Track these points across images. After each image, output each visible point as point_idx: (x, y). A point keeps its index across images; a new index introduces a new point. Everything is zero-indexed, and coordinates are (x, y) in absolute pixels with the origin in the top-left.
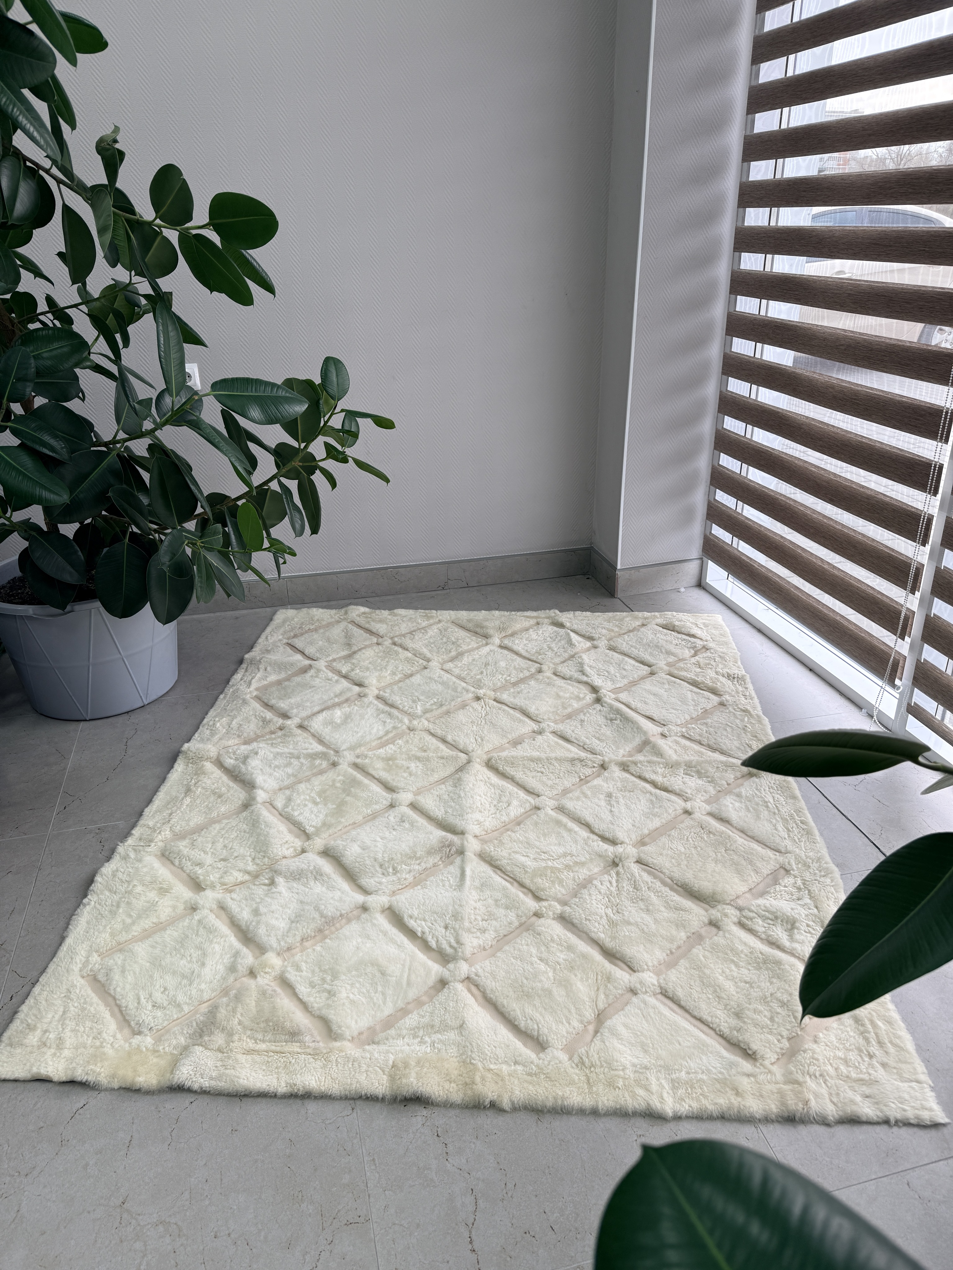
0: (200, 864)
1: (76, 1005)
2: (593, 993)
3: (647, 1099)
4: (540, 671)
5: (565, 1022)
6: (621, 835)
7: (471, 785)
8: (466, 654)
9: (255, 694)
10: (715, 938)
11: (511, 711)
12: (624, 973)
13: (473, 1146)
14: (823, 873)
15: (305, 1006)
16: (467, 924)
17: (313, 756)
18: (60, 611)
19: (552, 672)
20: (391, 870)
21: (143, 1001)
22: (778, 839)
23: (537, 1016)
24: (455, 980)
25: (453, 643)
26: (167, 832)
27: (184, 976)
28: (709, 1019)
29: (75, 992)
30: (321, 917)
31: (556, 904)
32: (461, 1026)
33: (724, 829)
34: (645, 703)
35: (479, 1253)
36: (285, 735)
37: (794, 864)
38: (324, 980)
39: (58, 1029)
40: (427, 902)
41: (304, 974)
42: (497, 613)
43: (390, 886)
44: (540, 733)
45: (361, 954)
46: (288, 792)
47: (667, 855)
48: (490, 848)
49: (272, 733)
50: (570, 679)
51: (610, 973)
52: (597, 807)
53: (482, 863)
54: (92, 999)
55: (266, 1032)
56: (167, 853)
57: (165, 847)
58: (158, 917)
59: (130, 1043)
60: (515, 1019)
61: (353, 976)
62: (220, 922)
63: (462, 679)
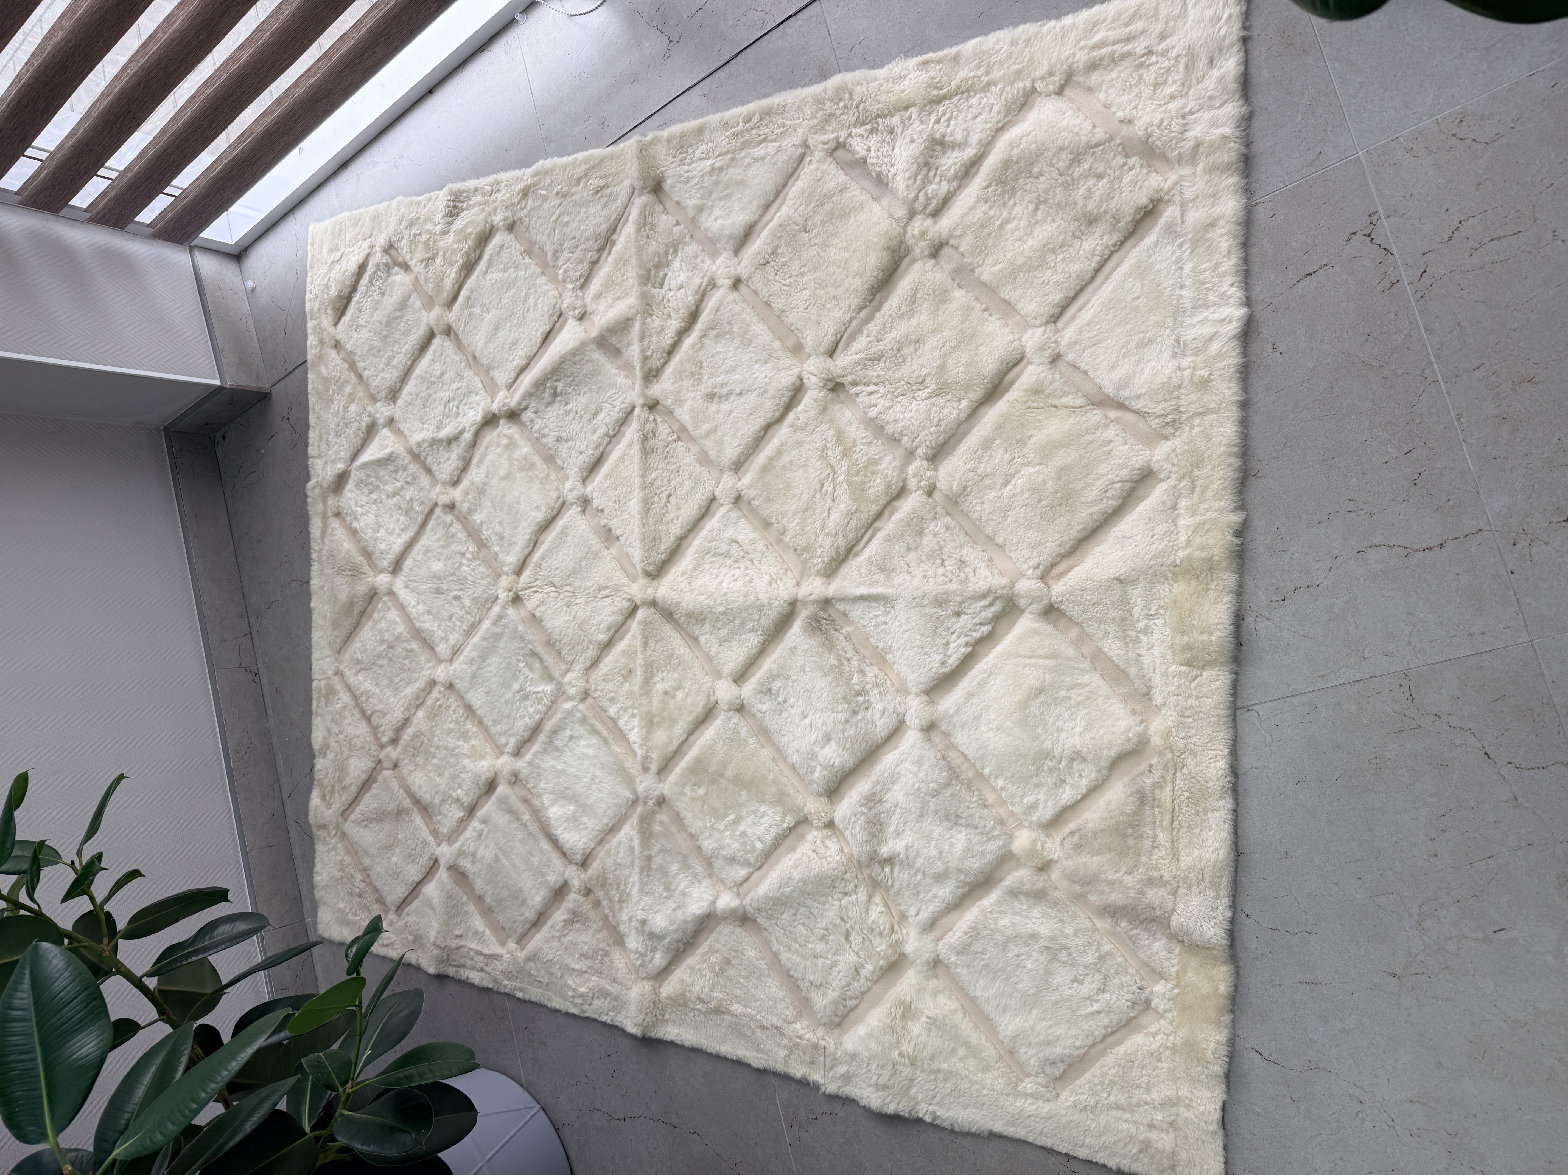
0: (856, 969)
1: (1105, 1095)
2: (1060, 412)
3: (1226, 339)
4: (450, 507)
5: (1109, 448)
6: (786, 379)
7: (702, 598)
8: (417, 625)
9: (512, 945)
10: (961, 249)
11: (543, 547)
12: (1028, 371)
13: (1297, 555)
14: (847, 95)
15: (1094, 789)
16: (954, 586)
17: (646, 836)
19: (451, 489)
20: (861, 699)
21: (1096, 1007)
22: (782, 158)
23: (1100, 484)
24: (1045, 595)
25: (390, 647)
26: (798, 1026)
27: (1054, 960)
28: (1097, 259)
29: (1086, 1100)
30: (949, 784)
31: (911, 467)
32: (1121, 581)
33: (766, 232)
34: (514, 343)
35: (1444, 538)
36: (603, 886)
37: (827, 137)
38: (1051, 770)
39: (1146, 1111)
40: (916, 643)
41: (1041, 797)
42: (315, 582)
43: (890, 697)
44: (585, 502)
45: (1009, 724)
46: (718, 863)
47: (819, 315)
48: (818, 563)
49: (597, 905)
50: (466, 460)
51: (1026, 390)
52: (733, 415)
53: (843, 572)
54: (1095, 1076)
55: (1141, 836)
56: (836, 1020)
57: (825, 1024)
58: (954, 1012)
59: (1166, 1011)
60: (1106, 512)
61: (1046, 731)
62: (959, 924)
63: (474, 627)
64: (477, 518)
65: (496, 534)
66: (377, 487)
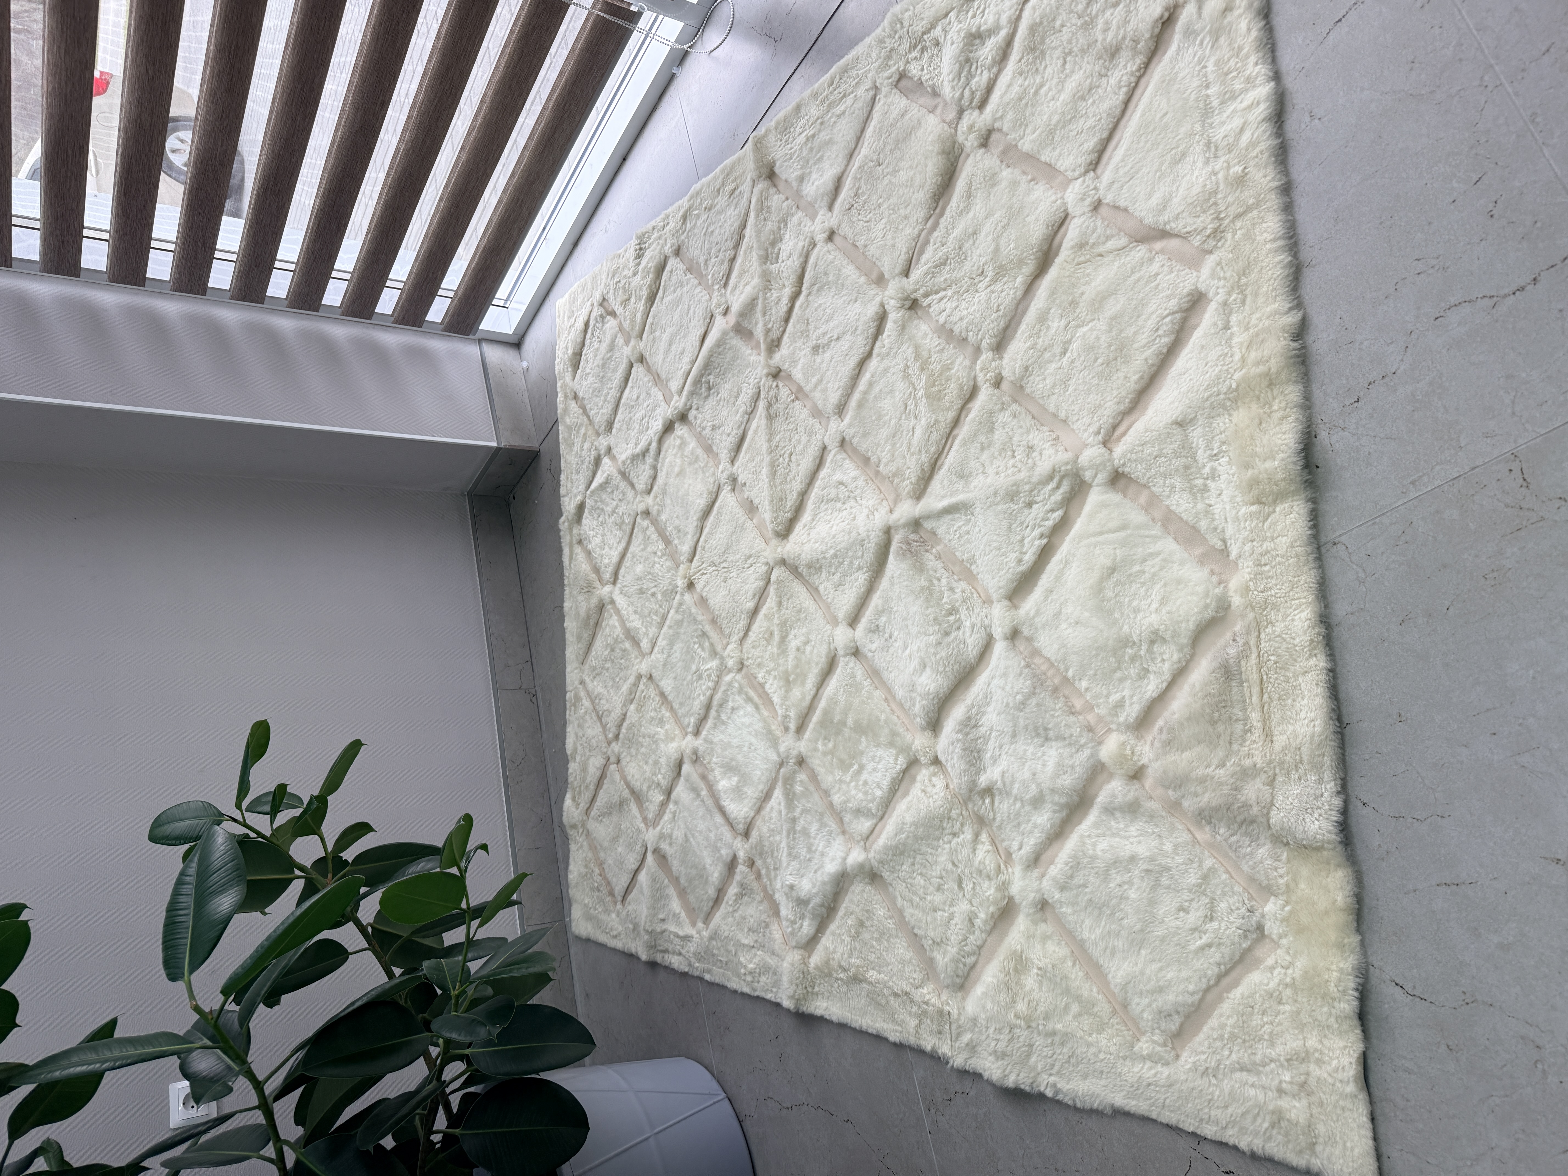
0: (970, 920)
1: (1227, 1053)
2: (1105, 260)
3: (1254, 127)
4: (647, 513)
5: (1156, 282)
6: (872, 311)
7: (817, 546)
8: (628, 625)
9: (700, 925)
10: (1005, 129)
11: (706, 531)
12: (1072, 226)
13: (1366, 343)
15: (1179, 674)
16: (1022, 476)
17: (790, 798)
19: (647, 497)
20: (951, 618)
21: (1205, 939)
22: (859, 105)
23: (1151, 324)
24: (1109, 460)
25: (613, 650)
26: (925, 991)
27: (1156, 885)
28: (1124, 91)
29: (1205, 1061)
30: (1034, 694)
31: (979, 362)
32: (1181, 424)
33: (850, 180)
34: (682, 353)
35: (1537, 271)
36: (761, 854)
37: (890, 71)
38: (1133, 659)
39: (1272, 1071)
40: (995, 544)
41: (1126, 693)
42: (567, 605)
43: (977, 611)
44: (733, 480)
45: (1086, 614)
46: (847, 818)
47: (893, 238)
48: (907, 486)
49: (759, 876)
50: (655, 468)
51: (1073, 247)
52: (834, 360)
53: (929, 490)
55: (1230, 718)
56: (958, 980)
57: (948, 987)
58: (1063, 960)
59: (1280, 937)
60: (1160, 353)
61: (1123, 614)
62: (1059, 856)
63: (664, 618)
64: (663, 517)
65: (676, 528)
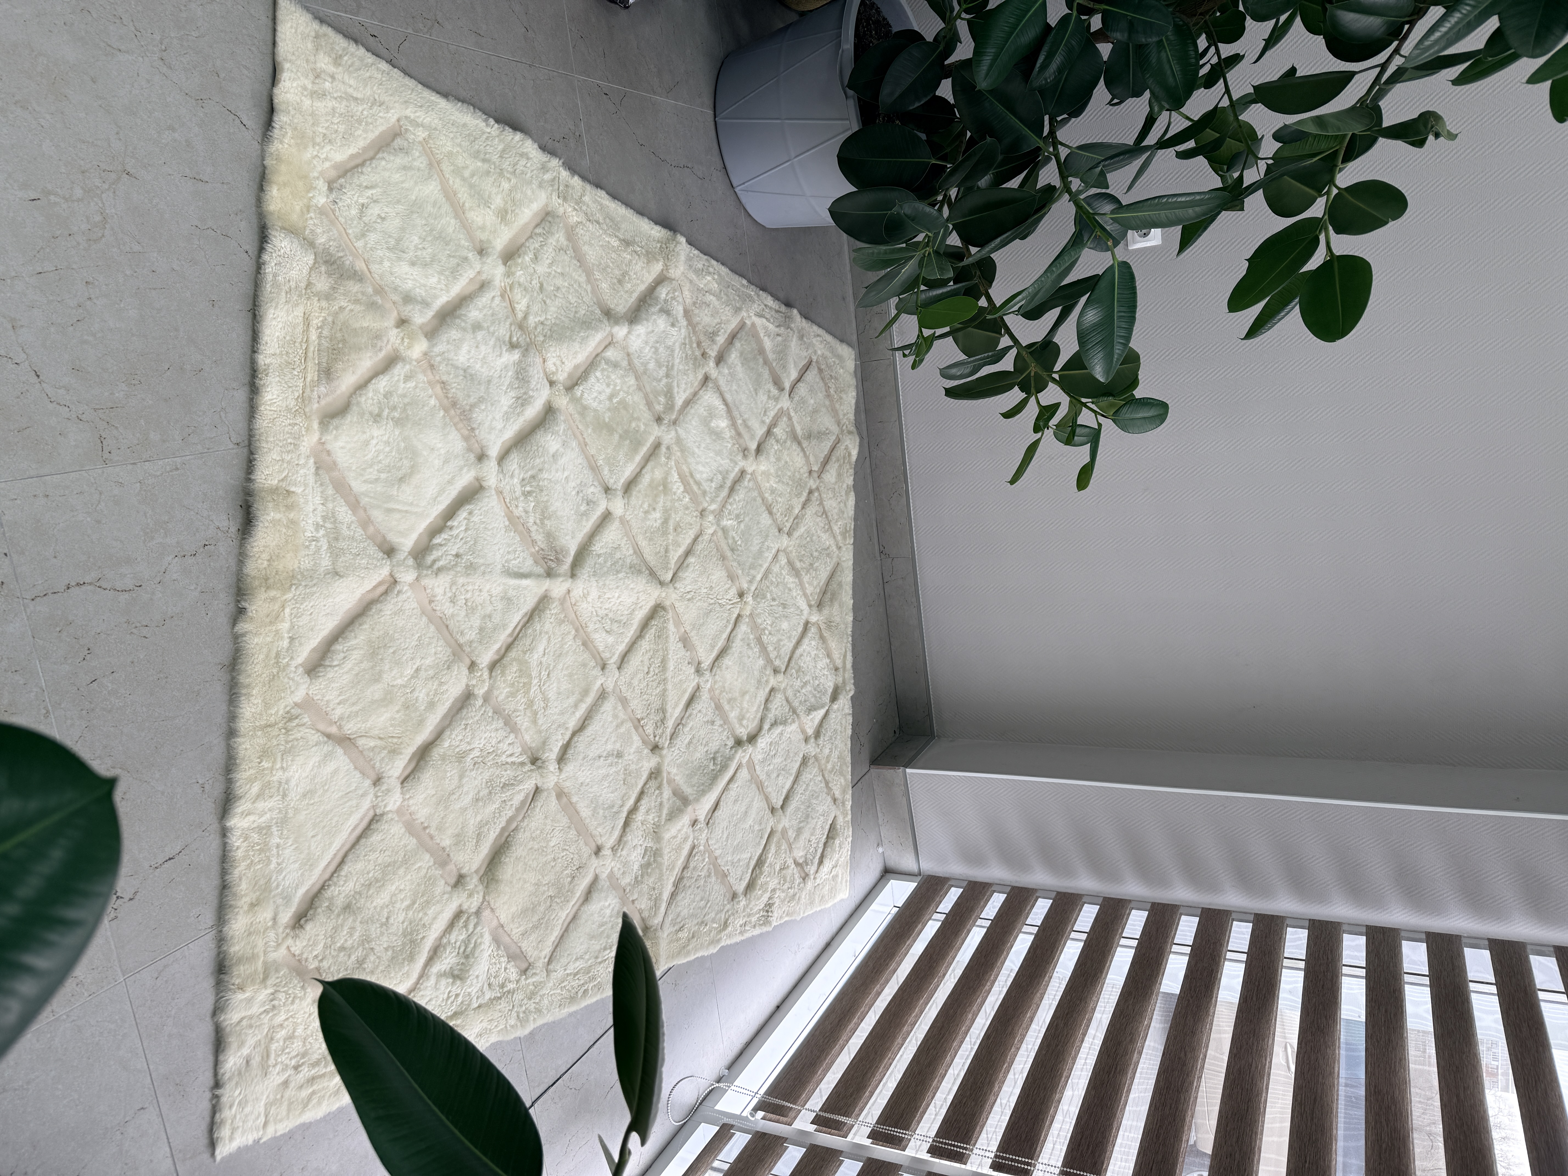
0: (536, 258)
1: (365, 113)
2: (377, 732)
3: (247, 796)
4: (776, 671)
5: (341, 698)
6: (570, 768)
7: (632, 586)
8: (797, 580)
9: (748, 322)
10: (443, 882)
11: (725, 636)
12: (400, 771)
13: (192, 588)
14: (521, 1015)
15: (362, 386)
16: (461, 580)
17: (669, 394)
18: (846, 82)
19: (775, 686)
20: (528, 489)
21: (369, 193)
22: (564, 961)
23: (348, 665)
24: (394, 566)
25: (811, 565)
26: (575, 218)
27: (399, 240)
28: (343, 873)
29: (380, 111)
30: (471, 406)
31: (486, 688)
32: (337, 574)
33: (578, 895)
34: (736, 801)
35: (65, 594)
36: (696, 359)
37: (534, 980)
38: (394, 408)
39: (336, 91)
40: (489, 533)
41: (402, 385)
42: (850, 618)
43: (508, 487)
44: (698, 671)
45: (425, 453)
46: (625, 363)
47: (545, 824)
48: (554, 609)
49: (699, 344)
50: (766, 709)
51: (401, 753)
52: (605, 739)
53: (536, 600)
54: (372, 131)
55: (331, 340)
56: (550, 219)
57: (558, 217)
58: (471, 209)
59: (318, 178)
60: (344, 639)
61: (398, 444)
62: (465, 283)
63: (765, 576)
64: (761, 662)
65: (751, 649)
66: (815, 690)
